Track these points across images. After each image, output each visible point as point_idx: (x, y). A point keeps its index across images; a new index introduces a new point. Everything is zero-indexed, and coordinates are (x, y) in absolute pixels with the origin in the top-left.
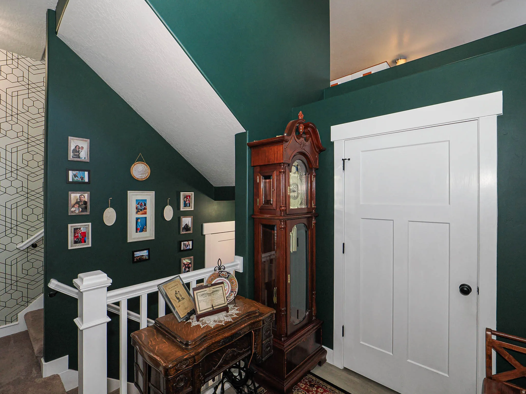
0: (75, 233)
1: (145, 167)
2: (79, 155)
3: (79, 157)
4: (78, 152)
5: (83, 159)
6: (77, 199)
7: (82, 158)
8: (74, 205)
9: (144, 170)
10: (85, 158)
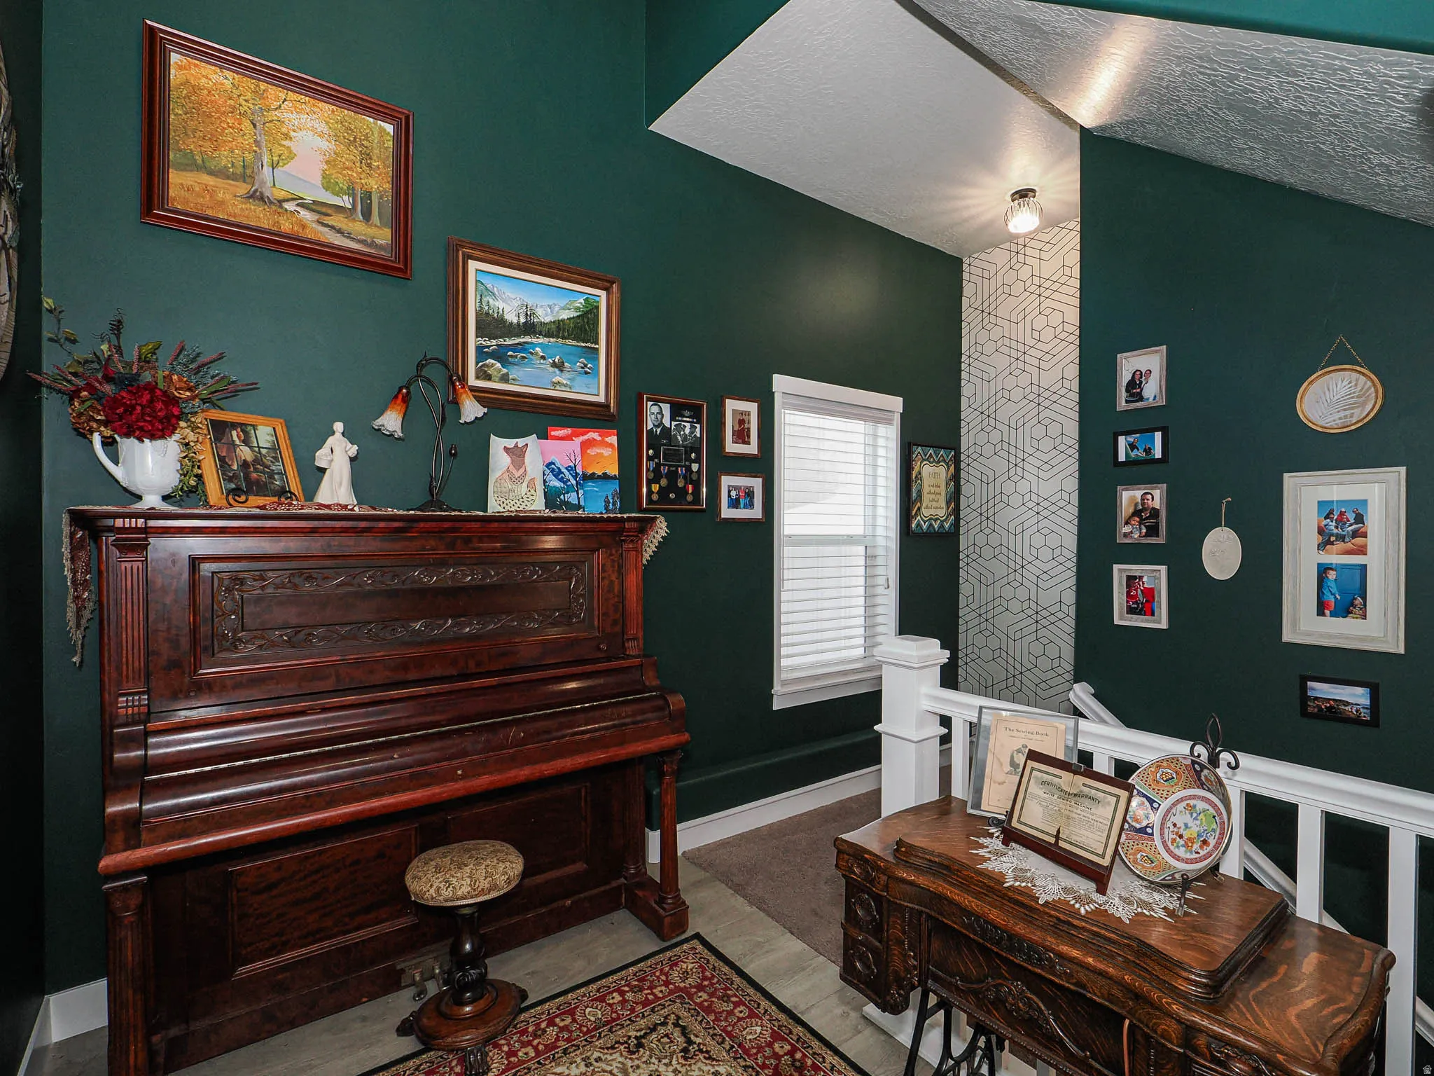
0: (1129, 586)
1: (1357, 380)
2: (1140, 394)
3: (1141, 399)
4: (1140, 387)
5: (1151, 400)
6: (1136, 505)
7: (1148, 399)
8: (1130, 518)
9: (1354, 393)
10: (1155, 397)
